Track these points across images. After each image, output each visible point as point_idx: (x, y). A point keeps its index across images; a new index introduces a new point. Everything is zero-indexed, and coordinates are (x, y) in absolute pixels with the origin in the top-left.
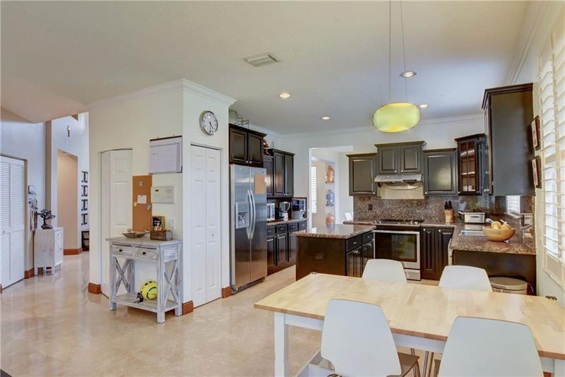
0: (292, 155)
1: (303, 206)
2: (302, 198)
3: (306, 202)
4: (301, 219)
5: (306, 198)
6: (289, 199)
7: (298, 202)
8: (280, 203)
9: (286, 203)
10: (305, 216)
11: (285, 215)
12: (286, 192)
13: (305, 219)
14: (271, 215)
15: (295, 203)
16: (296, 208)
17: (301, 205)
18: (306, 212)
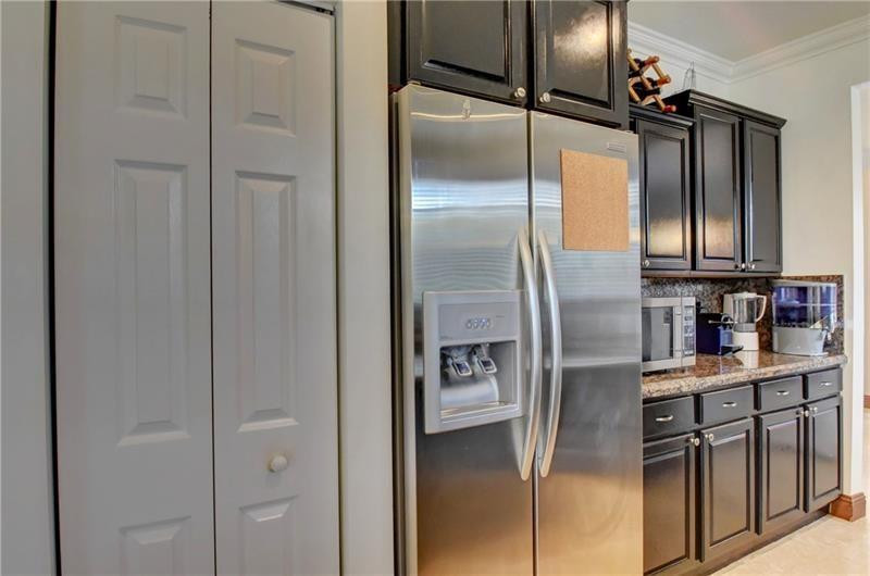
0: (775, 124)
1: (825, 311)
2: (818, 279)
3: (840, 295)
4: (818, 357)
5: (839, 280)
6: (766, 284)
7: (803, 291)
8: (728, 298)
9: (753, 295)
10: (834, 345)
11: (748, 340)
12: (750, 256)
13: (832, 361)
14: (678, 345)
15: (787, 298)
16: (795, 316)
17: (813, 304)
18: (840, 330)
